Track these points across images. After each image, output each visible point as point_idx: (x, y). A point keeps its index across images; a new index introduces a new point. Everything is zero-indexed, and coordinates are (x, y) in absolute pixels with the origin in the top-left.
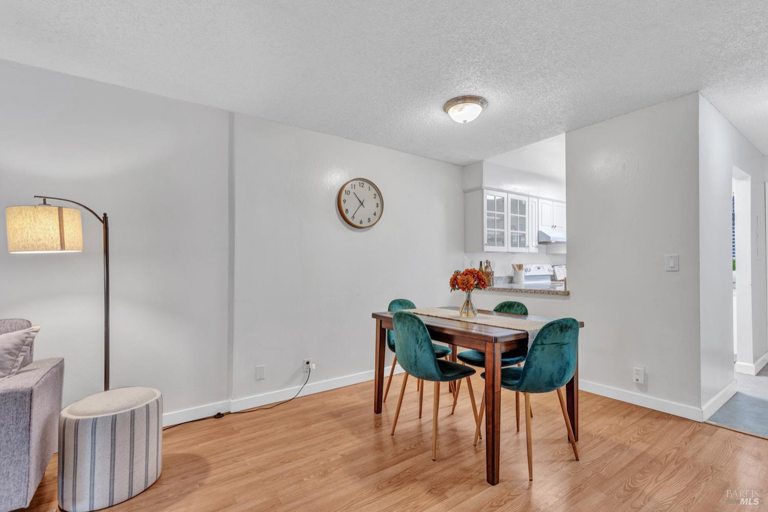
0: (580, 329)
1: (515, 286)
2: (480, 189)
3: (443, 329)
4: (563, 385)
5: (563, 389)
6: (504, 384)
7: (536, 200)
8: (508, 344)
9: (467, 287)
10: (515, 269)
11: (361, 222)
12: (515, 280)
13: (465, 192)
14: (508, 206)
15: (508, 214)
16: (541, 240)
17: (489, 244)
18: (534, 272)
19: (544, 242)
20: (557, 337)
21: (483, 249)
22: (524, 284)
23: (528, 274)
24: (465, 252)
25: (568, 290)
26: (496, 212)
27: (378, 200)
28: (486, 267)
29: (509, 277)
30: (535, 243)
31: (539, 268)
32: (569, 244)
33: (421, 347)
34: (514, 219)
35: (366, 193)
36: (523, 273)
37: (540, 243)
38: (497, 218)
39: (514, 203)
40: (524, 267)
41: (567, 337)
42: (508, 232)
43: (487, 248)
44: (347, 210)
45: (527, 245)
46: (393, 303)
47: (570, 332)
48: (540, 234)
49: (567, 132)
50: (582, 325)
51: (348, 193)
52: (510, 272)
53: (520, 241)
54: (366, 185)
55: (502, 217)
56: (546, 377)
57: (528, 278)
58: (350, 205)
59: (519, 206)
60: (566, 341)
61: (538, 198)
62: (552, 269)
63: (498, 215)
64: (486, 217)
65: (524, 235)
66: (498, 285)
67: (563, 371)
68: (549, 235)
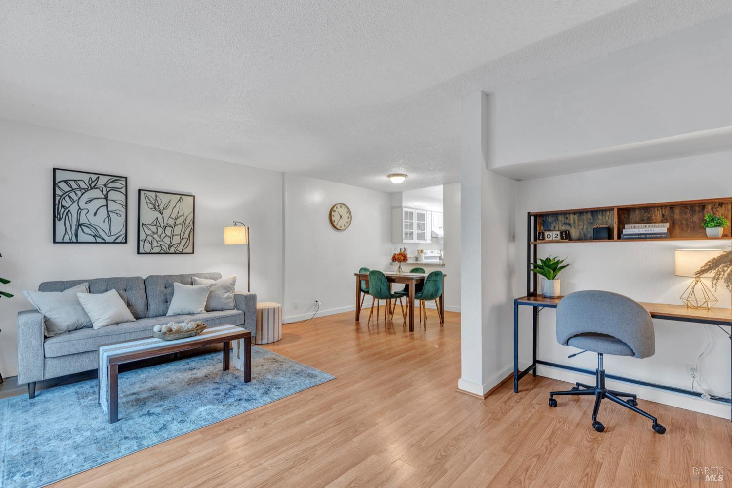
0: (445, 277)
1: (418, 262)
2: (401, 207)
3: (391, 277)
4: (437, 297)
5: (438, 299)
6: (416, 298)
7: (430, 212)
8: (417, 280)
9: (400, 261)
10: (418, 252)
11: (341, 227)
12: (419, 259)
13: (392, 208)
14: (415, 216)
15: (415, 221)
16: (433, 236)
17: (405, 238)
18: (429, 254)
19: (435, 238)
20: (434, 278)
21: (402, 242)
22: (424, 261)
23: (426, 256)
24: (392, 243)
25: (444, 263)
26: (409, 221)
27: (349, 215)
28: (404, 251)
29: (415, 257)
30: (430, 238)
31: (432, 252)
32: (445, 238)
33: (383, 284)
34: (418, 224)
35: (343, 211)
36: (423, 255)
37: (432, 237)
38: (409, 224)
39: (419, 214)
40: (424, 252)
41: (438, 278)
42: (415, 231)
43: (405, 241)
44: (334, 221)
45: (425, 238)
46: (361, 270)
47: (439, 276)
48: (433, 232)
49: (444, 185)
50: (445, 275)
51: (335, 211)
52: (416, 254)
53: (421, 236)
54: (343, 207)
55: (412, 223)
56: (430, 293)
57: (426, 258)
58: (336, 217)
59: (421, 217)
60: (438, 279)
61: (432, 211)
62: (440, 253)
63: (410, 222)
64: (404, 223)
65: (424, 233)
66: (409, 261)
67: (437, 291)
68: (437, 233)
